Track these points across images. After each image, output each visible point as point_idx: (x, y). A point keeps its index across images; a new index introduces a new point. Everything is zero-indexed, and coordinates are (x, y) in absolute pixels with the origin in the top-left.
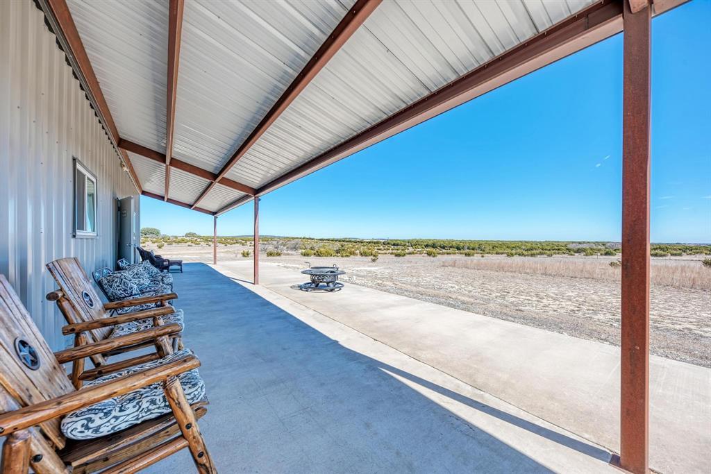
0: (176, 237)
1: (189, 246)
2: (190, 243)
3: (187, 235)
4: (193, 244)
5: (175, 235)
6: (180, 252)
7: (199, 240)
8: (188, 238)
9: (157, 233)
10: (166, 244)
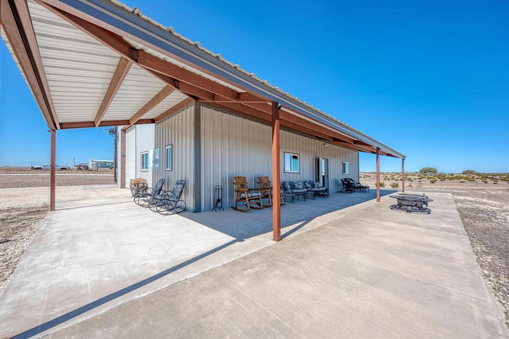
0: (452, 175)
1: (461, 182)
2: (463, 180)
3: (464, 173)
4: (466, 181)
5: (451, 173)
6: (449, 187)
7: (476, 177)
8: (465, 176)
9: (435, 171)
10: (439, 180)
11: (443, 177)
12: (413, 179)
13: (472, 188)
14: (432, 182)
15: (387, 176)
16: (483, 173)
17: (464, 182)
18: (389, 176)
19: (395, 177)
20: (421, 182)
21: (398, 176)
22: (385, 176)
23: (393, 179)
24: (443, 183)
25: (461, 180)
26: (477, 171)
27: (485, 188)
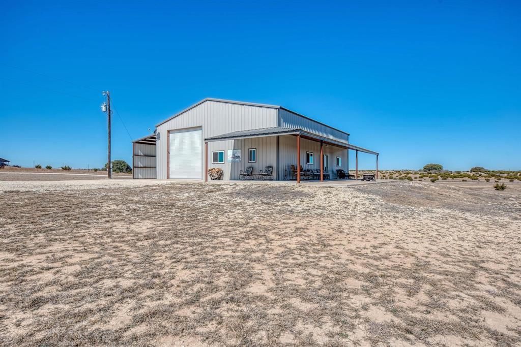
5: (459, 170)
8: (471, 173)
9: (440, 169)
11: (446, 176)
12: (413, 178)
13: (471, 187)
14: (433, 181)
15: (384, 175)
16: (491, 170)
17: (466, 181)
18: (387, 175)
19: (394, 176)
20: (421, 181)
21: (397, 174)
22: (382, 175)
23: (391, 178)
24: (445, 182)
25: (464, 179)
26: (486, 168)
27: (484, 187)
